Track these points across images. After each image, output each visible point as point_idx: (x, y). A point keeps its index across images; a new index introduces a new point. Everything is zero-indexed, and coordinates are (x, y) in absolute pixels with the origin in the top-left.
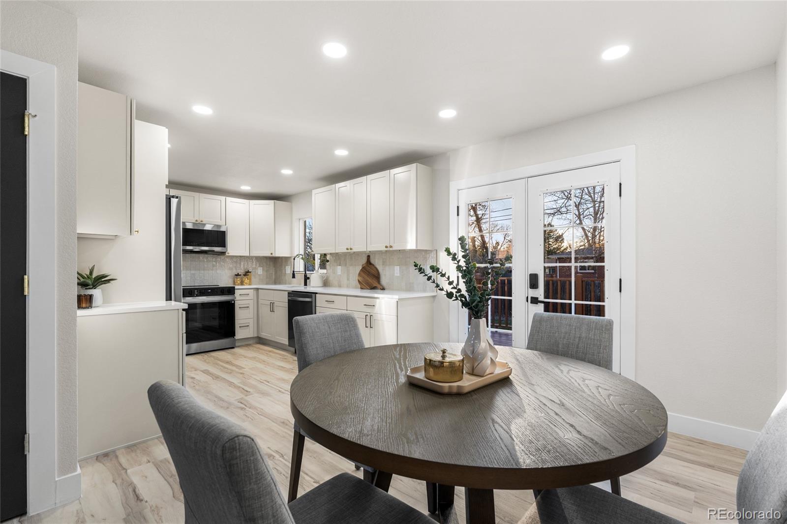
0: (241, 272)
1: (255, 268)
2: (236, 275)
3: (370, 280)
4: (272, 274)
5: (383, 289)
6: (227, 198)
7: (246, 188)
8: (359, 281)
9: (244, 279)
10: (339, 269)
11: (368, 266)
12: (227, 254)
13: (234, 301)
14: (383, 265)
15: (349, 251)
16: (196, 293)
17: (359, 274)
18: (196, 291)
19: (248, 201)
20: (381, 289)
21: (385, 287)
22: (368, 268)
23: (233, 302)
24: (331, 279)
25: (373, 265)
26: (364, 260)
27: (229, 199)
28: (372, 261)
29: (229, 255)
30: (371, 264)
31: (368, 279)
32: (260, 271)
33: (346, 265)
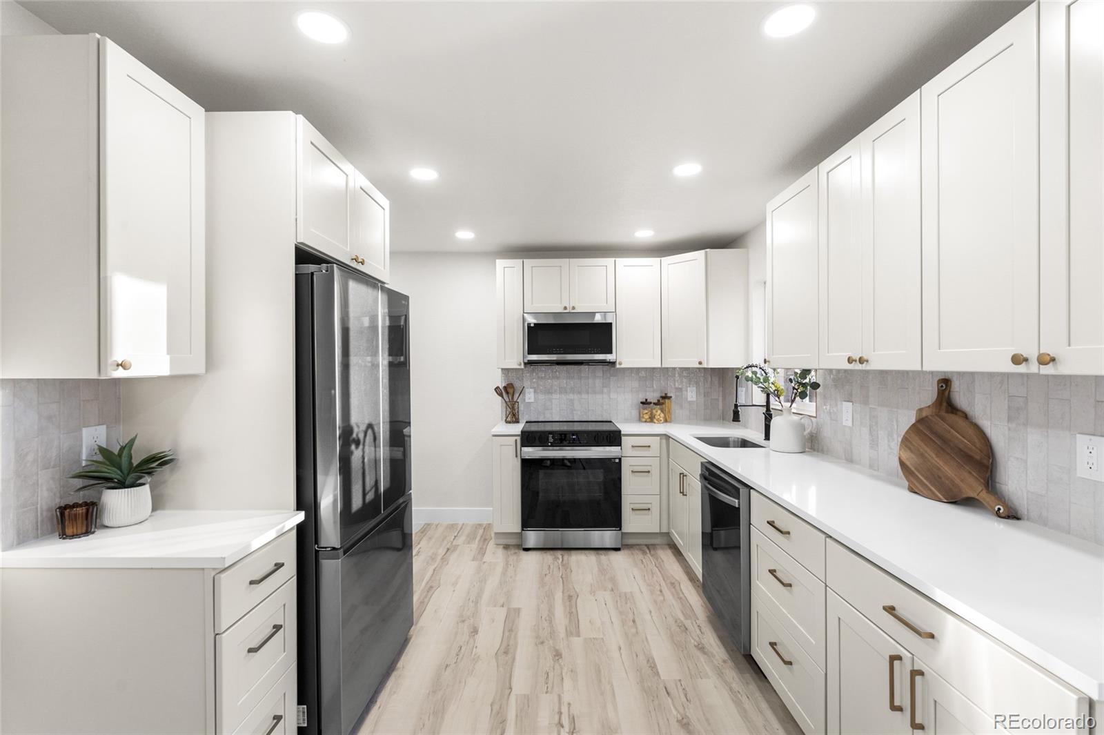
0: (653, 396)
1: (680, 390)
2: (642, 403)
3: (948, 469)
4: (718, 400)
5: (1012, 515)
6: (617, 259)
7: (645, 235)
8: (902, 464)
9: (654, 411)
10: (847, 412)
11: (943, 419)
12: (618, 366)
13: (620, 459)
14: (1010, 419)
15: (858, 367)
16: (551, 440)
17: (906, 442)
18: (551, 436)
19: (659, 259)
20: (998, 514)
21: (1023, 510)
22: (942, 426)
23: (617, 461)
24: (827, 433)
25: (965, 416)
26: (928, 396)
27: (622, 262)
28: (961, 398)
29: (622, 366)
30: (952, 408)
31: (940, 463)
32: (691, 394)
33: (865, 402)
